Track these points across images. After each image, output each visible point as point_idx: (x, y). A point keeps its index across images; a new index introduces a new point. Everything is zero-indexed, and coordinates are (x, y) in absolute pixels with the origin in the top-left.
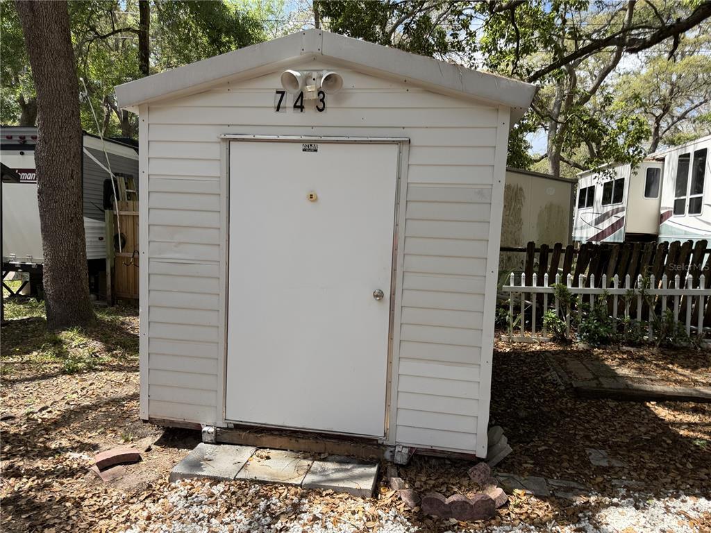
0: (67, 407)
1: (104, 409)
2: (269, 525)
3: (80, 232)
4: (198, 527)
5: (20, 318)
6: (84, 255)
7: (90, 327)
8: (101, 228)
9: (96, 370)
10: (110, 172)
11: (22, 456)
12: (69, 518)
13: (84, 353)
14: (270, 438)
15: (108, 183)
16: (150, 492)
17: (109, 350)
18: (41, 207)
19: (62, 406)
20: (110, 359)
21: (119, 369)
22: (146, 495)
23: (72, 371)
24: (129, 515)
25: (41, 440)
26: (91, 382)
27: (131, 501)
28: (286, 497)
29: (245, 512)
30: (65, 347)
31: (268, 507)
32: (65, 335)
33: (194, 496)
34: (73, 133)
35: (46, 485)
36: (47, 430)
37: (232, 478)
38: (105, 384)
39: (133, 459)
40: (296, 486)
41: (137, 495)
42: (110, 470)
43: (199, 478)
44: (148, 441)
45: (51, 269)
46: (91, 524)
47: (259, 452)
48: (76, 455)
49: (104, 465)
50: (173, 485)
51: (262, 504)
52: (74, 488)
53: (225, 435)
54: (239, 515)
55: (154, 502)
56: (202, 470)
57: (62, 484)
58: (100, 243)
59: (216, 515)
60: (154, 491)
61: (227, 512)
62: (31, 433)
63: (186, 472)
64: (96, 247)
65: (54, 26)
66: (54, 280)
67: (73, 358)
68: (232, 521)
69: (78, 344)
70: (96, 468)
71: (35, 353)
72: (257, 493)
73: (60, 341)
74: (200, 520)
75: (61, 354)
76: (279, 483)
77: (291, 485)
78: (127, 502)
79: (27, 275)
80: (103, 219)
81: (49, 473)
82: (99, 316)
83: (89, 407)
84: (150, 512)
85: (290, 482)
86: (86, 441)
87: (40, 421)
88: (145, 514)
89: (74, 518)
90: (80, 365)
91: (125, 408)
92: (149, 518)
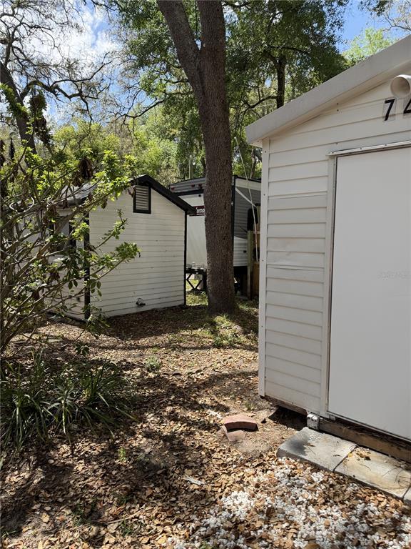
0: (213, 372)
1: (236, 379)
2: (365, 533)
3: (230, 247)
4: (297, 510)
5: (195, 304)
6: (232, 263)
7: (235, 315)
8: (245, 244)
9: (235, 347)
10: (251, 202)
11: (181, 405)
12: (202, 465)
13: (228, 333)
14: (371, 439)
15: (251, 210)
17: (245, 333)
18: (206, 230)
19: (209, 372)
20: (246, 340)
21: (250, 348)
22: (258, 463)
23: (219, 346)
24: (243, 477)
25: (194, 395)
26: (230, 356)
27: (246, 464)
28: (385, 507)
29: (342, 510)
30: (217, 327)
31: (366, 513)
32: (218, 319)
33: (295, 477)
34: (227, 176)
35: (192, 433)
36: (199, 388)
37: (331, 469)
38: (238, 359)
39: (251, 428)
40: (397, 498)
41: (251, 460)
42: (234, 433)
43: (302, 461)
44: (264, 414)
45: (211, 273)
46: (216, 475)
47: (358, 449)
48: (213, 413)
49: (232, 427)
50: (280, 460)
51: (360, 507)
52: (209, 440)
53: (327, 425)
54: (335, 511)
55: (263, 471)
56: (305, 454)
57: (201, 434)
58: (245, 255)
59: (314, 503)
60: (264, 460)
61: (324, 504)
62: (189, 388)
63: (291, 452)
64: (241, 258)
65: (217, 101)
66: (213, 280)
67: (221, 336)
68: (329, 515)
69: (227, 328)
70: (224, 428)
71: (200, 330)
72: (355, 493)
73: (215, 323)
74: (299, 503)
75: (214, 332)
76: (379, 490)
77: (391, 495)
78: (243, 464)
79: (201, 276)
80: (246, 238)
81: (195, 423)
82: (241, 307)
83: (226, 376)
84: (259, 481)
85: (390, 492)
86: (221, 403)
87: (195, 380)
88: (255, 480)
89: (205, 466)
90: (224, 342)
91: (251, 381)
92: (257, 486)
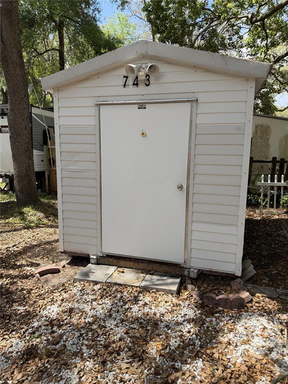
0: (26, 245)
1: (43, 246)
2: (122, 306)
3: (31, 157)
4: (86, 306)
5: (5, 201)
6: (33, 169)
7: (38, 206)
8: (42, 155)
9: (40, 227)
10: (45, 125)
11: (4, 268)
12: (25, 298)
13: (34, 218)
14: (124, 262)
15: (45, 131)
16: (64, 288)
17: (47, 217)
18: (11, 145)
19: (23, 244)
20: (47, 222)
21: (52, 227)
22: (62, 289)
23: (28, 228)
24: (53, 298)
25: (13, 261)
26: (37, 233)
27: (55, 291)
28: (131, 292)
29: (110, 299)
30: (25, 215)
31: (122, 297)
32: (25, 210)
33: (85, 290)
34: (25, 106)
35: (14, 283)
36: (16, 256)
37: (104, 282)
38: (44, 234)
39: (55, 271)
40: (137, 287)
41: (57, 289)
42: (45, 276)
43: (88, 281)
44: (64, 263)
45: (17, 177)
46: (35, 302)
47: (118, 269)
48: (29, 268)
49: (42, 274)
50: (75, 284)
51: (119, 296)
52: (28, 284)
53: (102, 260)
54: (107, 301)
55: (65, 292)
56: (89, 277)
57: (22, 282)
58: (42, 163)
59: (95, 300)
60: (66, 287)
61: (101, 299)
62: (8, 257)
63: (81, 278)
64: (40, 165)
66: (19, 182)
67: (29, 221)
68: (103, 303)
69: (32, 214)
70: (38, 275)
71: (11, 219)
72: (116, 290)
73: (23, 212)
74: (87, 302)
75: (24, 219)
76: (128, 285)
77: (134, 286)
78: (52, 292)
79: (8, 180)
80: (43, 151)
81: (16, 277)
82: (42, 200)
83: (36, 245)
84: (63, 297)
85: (134, 285)
86: (34, 262)
87: (13, 251)
88: (61, 298)
89: (27, 299)
90: (32, 224)
91: (54, 246)
92: (62, 300)
